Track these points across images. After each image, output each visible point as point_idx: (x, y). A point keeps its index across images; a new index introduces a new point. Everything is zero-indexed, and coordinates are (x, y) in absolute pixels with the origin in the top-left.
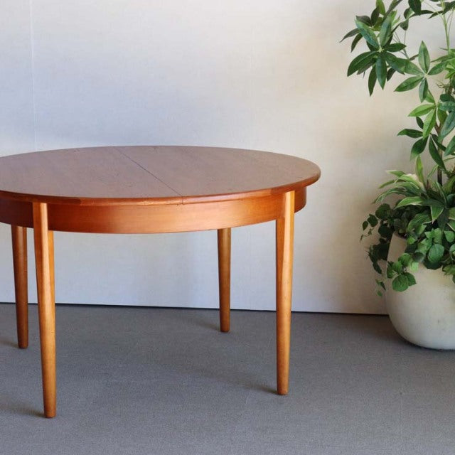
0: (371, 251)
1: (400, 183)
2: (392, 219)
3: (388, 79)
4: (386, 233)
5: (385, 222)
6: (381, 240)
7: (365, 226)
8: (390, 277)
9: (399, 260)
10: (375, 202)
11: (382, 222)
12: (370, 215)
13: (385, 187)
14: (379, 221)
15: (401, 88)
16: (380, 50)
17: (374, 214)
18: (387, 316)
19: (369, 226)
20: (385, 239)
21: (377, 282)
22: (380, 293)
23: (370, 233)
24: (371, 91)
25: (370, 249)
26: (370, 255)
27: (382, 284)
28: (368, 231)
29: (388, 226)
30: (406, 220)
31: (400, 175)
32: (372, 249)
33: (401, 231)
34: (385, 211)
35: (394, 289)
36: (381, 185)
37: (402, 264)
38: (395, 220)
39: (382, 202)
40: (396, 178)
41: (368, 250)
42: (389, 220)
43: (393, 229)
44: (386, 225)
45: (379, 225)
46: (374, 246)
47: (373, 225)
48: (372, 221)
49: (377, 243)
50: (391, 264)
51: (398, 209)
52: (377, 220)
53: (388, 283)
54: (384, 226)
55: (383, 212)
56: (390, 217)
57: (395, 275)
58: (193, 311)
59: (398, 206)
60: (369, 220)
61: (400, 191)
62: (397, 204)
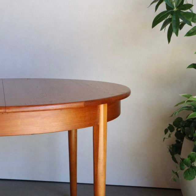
0: (170, 148)
1: (189, 103)
2: (184, 127)
3: (181, 29)
4: (180, 136)
5: (179, 129)
6: (177, 141)
7: (166, 132)
8: (182, 169)
9: (188, 157)
10: (172, 116)
11: (177, 130)
12: (169, 124)
13: (179, 105)
14: (176, 129)
15: (189, 34)
16: (175, 9)
17: (172, 124)
18: (180, 190)
19: (169, 132)
20: (180, 140)
21: (173, 171)
22: (174, 180)
23: (169, 136)
24: (169, 40)
25: (170, 146)
26: (170, 150)
27: (176, 173)
28: (169, 135)
29: (182, 132)
30: (193, 128)
31: (189, 98)
32: (171, 147)
33: (190, 136)
34: (179, 122)
35: (185, 178)
36: (176, 104)
37: (191, 160)
38: (186, 128)
39: (177, 116)
40: (186, 99)
41: (169, 147)
42: (182, 128)
43: (184, 134)
44: (180, 131)
45: (175, 131)
46: (172, 145)
47: (172, 131)
48: (171, 128)
49: (175, 143)
50: (183, 160)
51: (188, 121)
52: (174, 128)
53: (181, 173)
54: (178, 132)
55: (178, 122)
56: (182, 126)
57: (186, 168)
58: (58, 184)
59: (188, 118)
60: (169, 128)
61: (189, 108)
62: (187, 117)
